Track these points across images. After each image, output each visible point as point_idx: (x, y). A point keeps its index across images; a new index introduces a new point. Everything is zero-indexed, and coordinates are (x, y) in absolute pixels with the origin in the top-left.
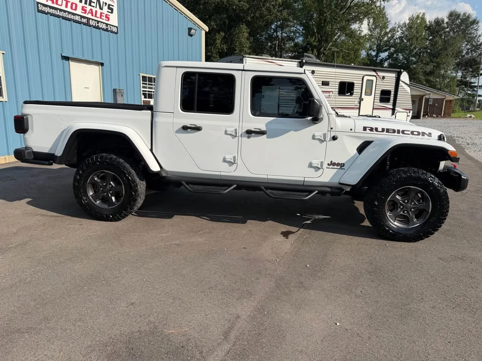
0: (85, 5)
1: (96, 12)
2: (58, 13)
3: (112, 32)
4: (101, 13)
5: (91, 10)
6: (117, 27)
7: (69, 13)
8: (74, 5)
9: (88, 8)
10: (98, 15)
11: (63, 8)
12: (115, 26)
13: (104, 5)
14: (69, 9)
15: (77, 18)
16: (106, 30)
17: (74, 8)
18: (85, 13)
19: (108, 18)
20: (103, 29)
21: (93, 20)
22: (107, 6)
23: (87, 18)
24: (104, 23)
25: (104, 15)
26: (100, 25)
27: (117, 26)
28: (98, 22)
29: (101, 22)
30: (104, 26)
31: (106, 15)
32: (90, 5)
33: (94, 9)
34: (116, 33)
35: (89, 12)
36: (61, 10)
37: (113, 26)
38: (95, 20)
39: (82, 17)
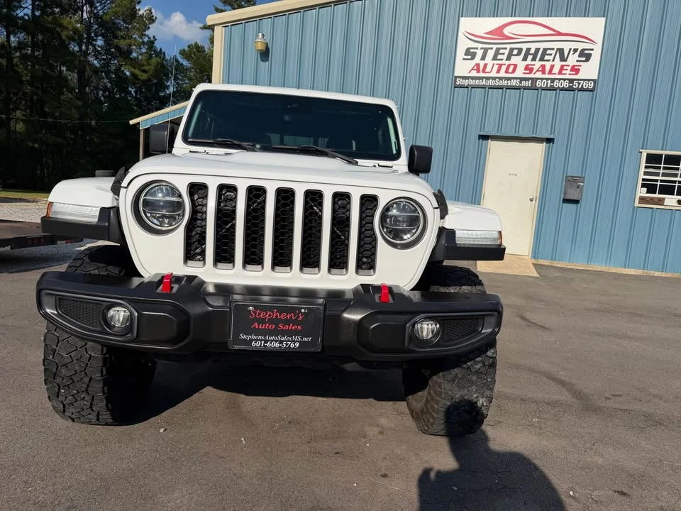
0: (533, 63)
1: (552, 67)
2: (484, 82)
3: (582, 90)
4: (562, 66)
5: (543, 67)
6: (594, 81)
7: (501, 79)
8: (512, 67)
9: (538, 64)
10: (556, 70)
11: (494, 74)
12: (589, 80)
13: (572, 52)
14: (502, 74)
15: (513, 83)
16: (570, 89)
17: (511, 70)
18: (530, 73)
19: (575, 70)
20: (563, 89)
21: (542, 79)
22: (578, 53)
23: (532, 79)
24: (564, 80)
25: (569, 68)
26: (556, 84)
27: (596, 78)
28: (553, 80)
29: (560, 79)
30: (566, 84)
31: (574, 66)
32: (542, 59)
33: (548, 65)
34: (592, 90)
35: (538, 70)
36: (488, 78)
37: (584, 80)
38: (547, 79)
39: (522, 79)
